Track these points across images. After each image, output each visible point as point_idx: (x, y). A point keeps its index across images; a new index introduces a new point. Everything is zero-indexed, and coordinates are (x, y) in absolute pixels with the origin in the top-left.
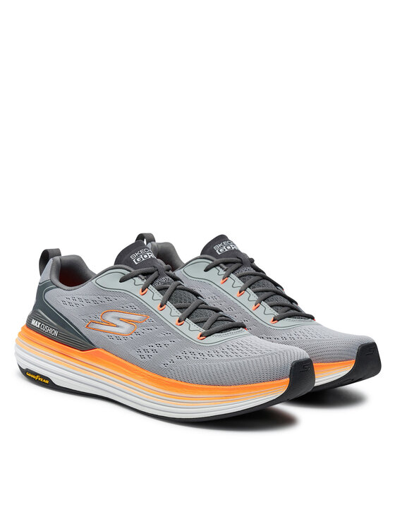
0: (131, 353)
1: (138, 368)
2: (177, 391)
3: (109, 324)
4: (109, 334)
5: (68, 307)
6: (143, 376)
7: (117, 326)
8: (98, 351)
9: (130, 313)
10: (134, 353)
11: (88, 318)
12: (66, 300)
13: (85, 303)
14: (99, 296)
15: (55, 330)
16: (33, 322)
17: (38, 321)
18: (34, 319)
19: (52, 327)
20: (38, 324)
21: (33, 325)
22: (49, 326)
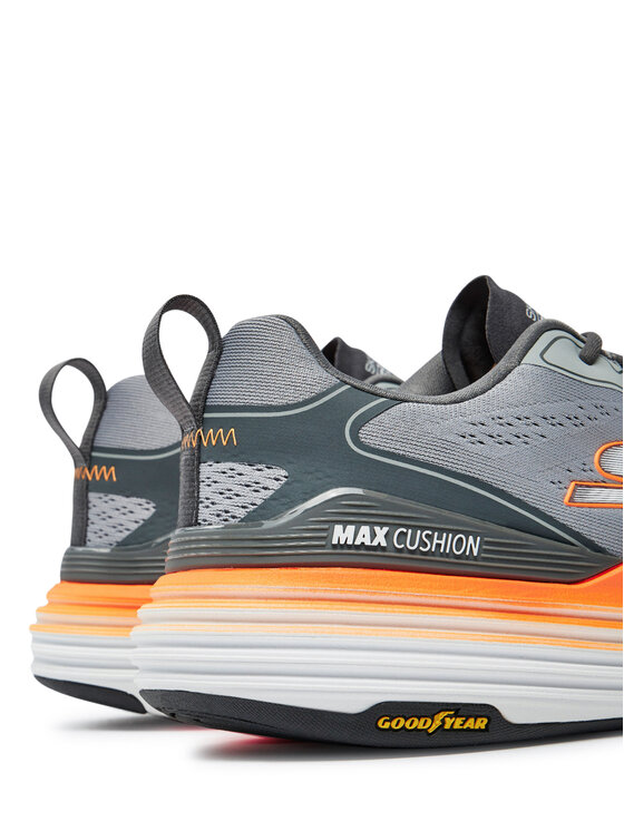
5: (493, 449)
11: (564, 477)
12: (472, 430)
13: (545, 428)
14: (582, 403)
15: (467, 534)
16: (342, 534)
17: (372, 524)
18: (345, 524)
19: (448, 531)
20: (373, 535)
21: (346, 546)
22: (434, 529)
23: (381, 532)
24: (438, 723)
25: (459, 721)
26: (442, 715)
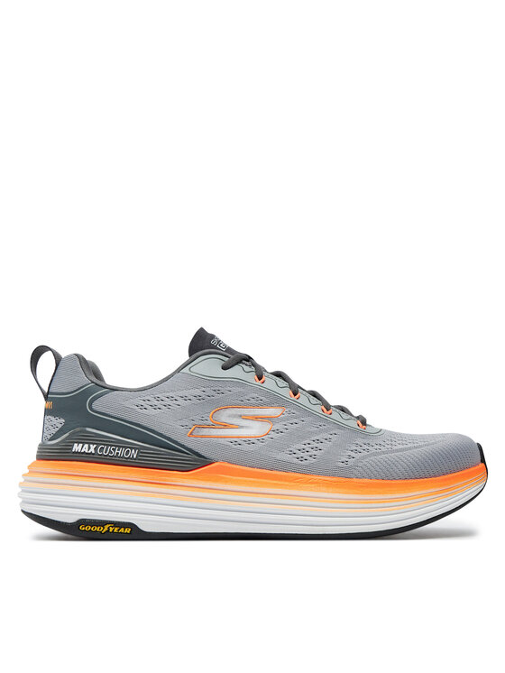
0: (278, 457)
1: (300, 475)
2: (380, 493)
3: (226, 426)
4: (232, 440)
5: (151, 411)
6: (316, 483)
7: (242, 427)
8: (218, 466)
9: (254, 406)
10: (285, 457)
11: (190, 423)
12: (143, 403)
13: (181, 401)
14: (204, 389)
15: (131, 448)
16: (77, 448)
17: (89, 444)
18: (79, 443)
19: (123, 447)
20: (89, 448)
21: (77, 452)
22: (116, 446)
23: (93, 447)
24: (106, 529)
25: (116, 529)
26: (108, 526)
